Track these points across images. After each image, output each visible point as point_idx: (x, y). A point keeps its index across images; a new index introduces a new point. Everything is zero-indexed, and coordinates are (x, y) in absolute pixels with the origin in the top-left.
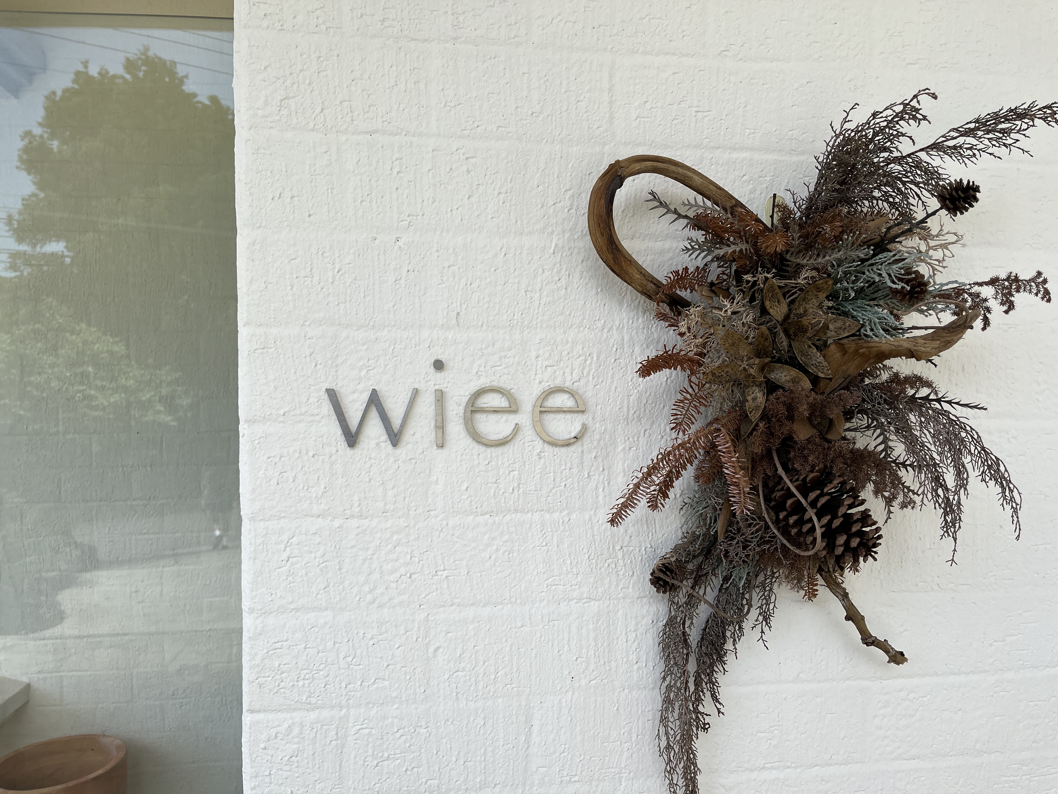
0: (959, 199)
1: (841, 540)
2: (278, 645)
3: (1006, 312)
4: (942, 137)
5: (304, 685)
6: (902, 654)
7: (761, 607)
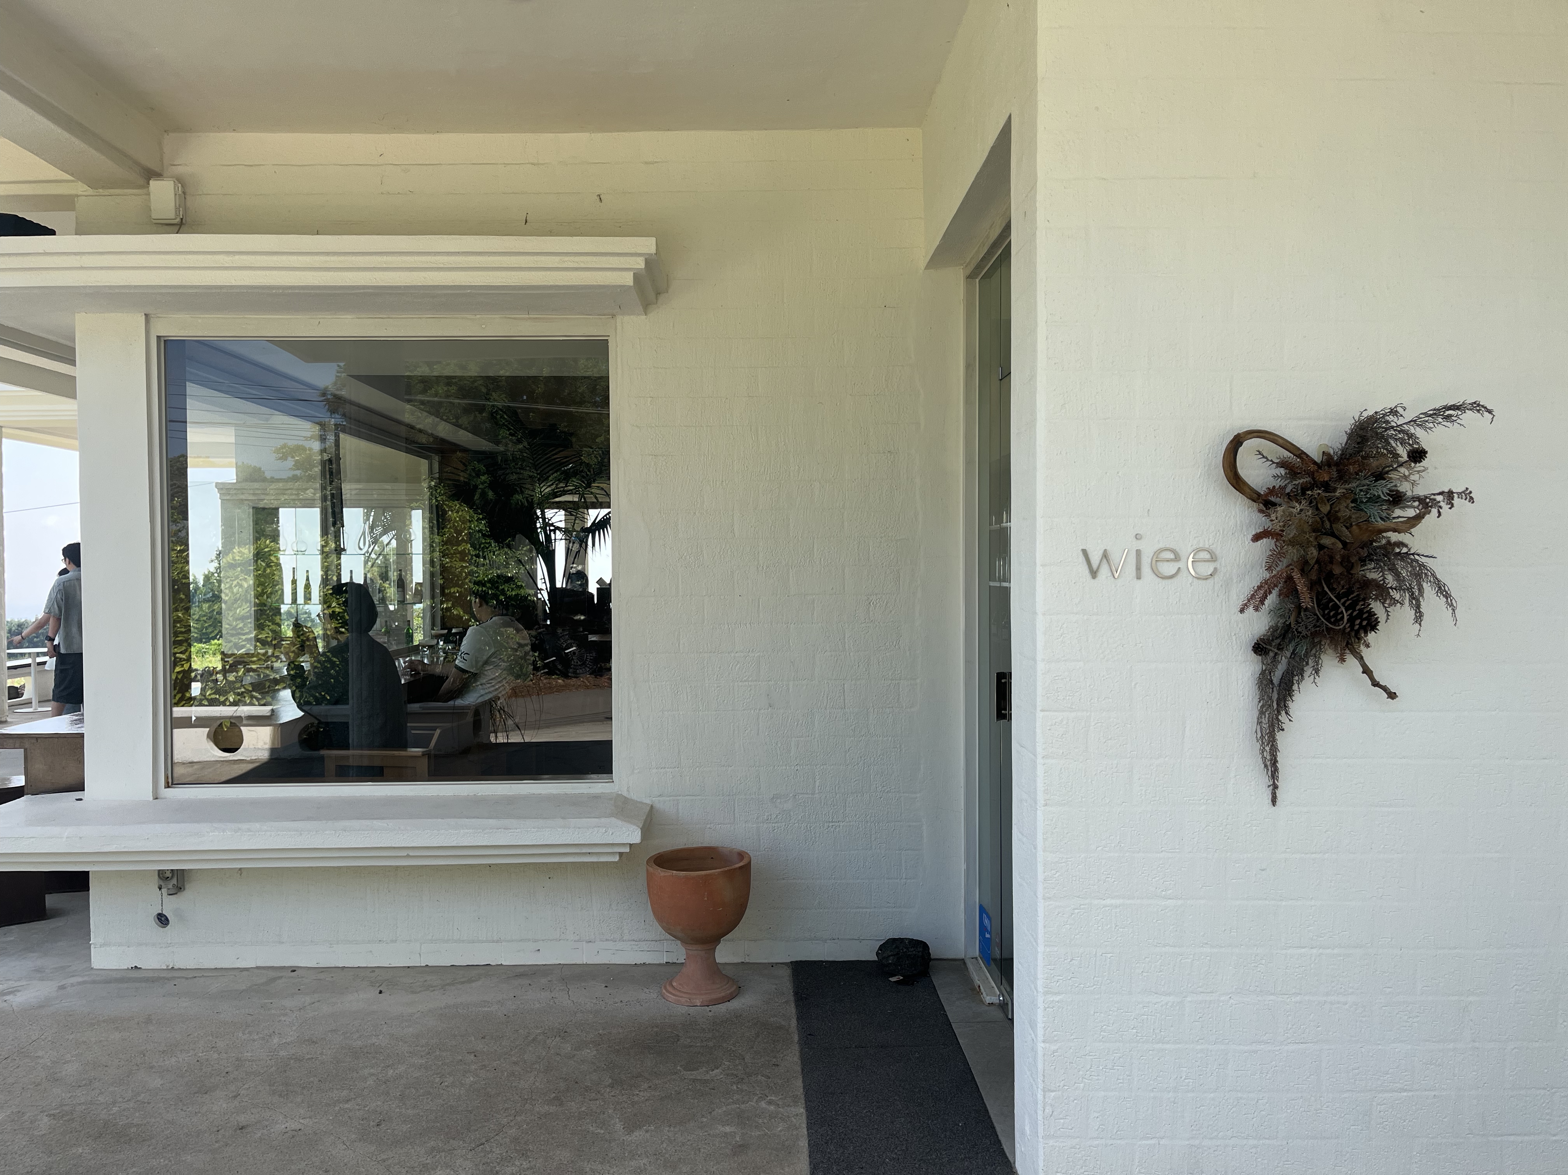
0: (1417, 457)
1: (1358, 622)
2: (1057, 678)
3: (1450, 508)
4: (1416, 417)
5: (1069, 699)
6: (1395, 693)
7: (1314, 666)
